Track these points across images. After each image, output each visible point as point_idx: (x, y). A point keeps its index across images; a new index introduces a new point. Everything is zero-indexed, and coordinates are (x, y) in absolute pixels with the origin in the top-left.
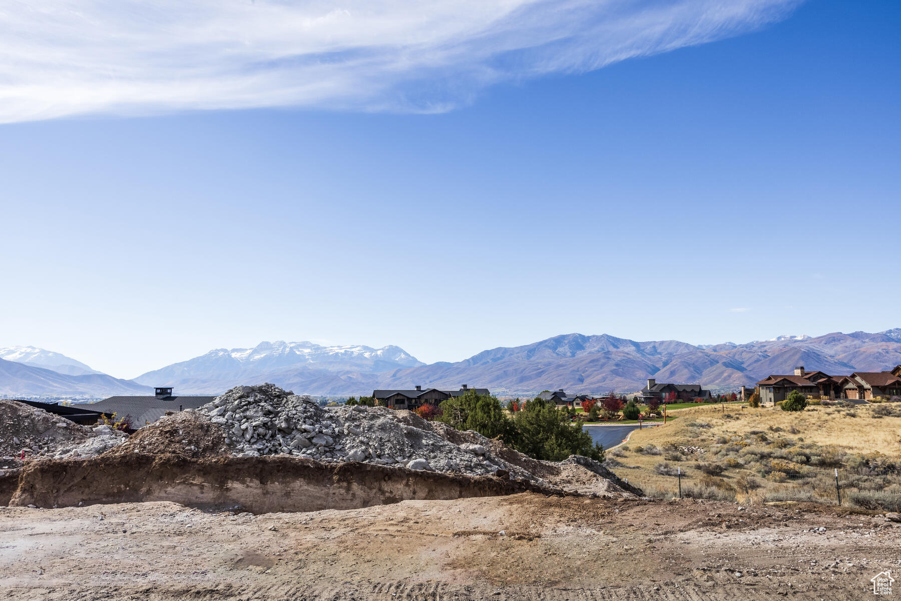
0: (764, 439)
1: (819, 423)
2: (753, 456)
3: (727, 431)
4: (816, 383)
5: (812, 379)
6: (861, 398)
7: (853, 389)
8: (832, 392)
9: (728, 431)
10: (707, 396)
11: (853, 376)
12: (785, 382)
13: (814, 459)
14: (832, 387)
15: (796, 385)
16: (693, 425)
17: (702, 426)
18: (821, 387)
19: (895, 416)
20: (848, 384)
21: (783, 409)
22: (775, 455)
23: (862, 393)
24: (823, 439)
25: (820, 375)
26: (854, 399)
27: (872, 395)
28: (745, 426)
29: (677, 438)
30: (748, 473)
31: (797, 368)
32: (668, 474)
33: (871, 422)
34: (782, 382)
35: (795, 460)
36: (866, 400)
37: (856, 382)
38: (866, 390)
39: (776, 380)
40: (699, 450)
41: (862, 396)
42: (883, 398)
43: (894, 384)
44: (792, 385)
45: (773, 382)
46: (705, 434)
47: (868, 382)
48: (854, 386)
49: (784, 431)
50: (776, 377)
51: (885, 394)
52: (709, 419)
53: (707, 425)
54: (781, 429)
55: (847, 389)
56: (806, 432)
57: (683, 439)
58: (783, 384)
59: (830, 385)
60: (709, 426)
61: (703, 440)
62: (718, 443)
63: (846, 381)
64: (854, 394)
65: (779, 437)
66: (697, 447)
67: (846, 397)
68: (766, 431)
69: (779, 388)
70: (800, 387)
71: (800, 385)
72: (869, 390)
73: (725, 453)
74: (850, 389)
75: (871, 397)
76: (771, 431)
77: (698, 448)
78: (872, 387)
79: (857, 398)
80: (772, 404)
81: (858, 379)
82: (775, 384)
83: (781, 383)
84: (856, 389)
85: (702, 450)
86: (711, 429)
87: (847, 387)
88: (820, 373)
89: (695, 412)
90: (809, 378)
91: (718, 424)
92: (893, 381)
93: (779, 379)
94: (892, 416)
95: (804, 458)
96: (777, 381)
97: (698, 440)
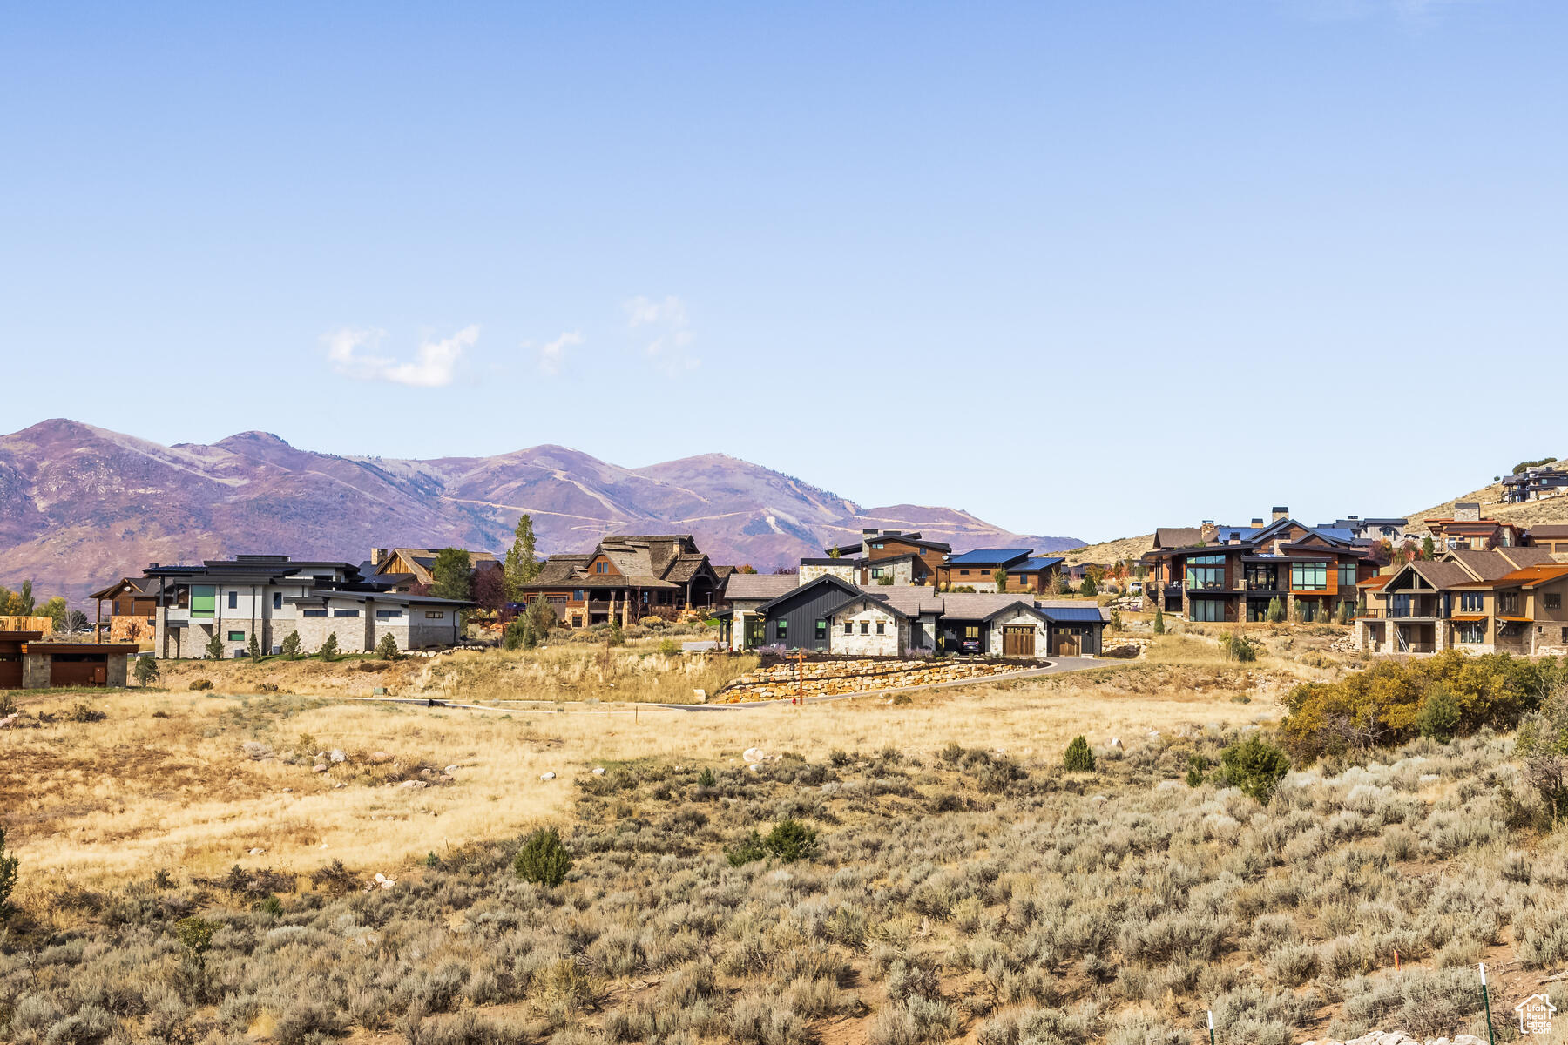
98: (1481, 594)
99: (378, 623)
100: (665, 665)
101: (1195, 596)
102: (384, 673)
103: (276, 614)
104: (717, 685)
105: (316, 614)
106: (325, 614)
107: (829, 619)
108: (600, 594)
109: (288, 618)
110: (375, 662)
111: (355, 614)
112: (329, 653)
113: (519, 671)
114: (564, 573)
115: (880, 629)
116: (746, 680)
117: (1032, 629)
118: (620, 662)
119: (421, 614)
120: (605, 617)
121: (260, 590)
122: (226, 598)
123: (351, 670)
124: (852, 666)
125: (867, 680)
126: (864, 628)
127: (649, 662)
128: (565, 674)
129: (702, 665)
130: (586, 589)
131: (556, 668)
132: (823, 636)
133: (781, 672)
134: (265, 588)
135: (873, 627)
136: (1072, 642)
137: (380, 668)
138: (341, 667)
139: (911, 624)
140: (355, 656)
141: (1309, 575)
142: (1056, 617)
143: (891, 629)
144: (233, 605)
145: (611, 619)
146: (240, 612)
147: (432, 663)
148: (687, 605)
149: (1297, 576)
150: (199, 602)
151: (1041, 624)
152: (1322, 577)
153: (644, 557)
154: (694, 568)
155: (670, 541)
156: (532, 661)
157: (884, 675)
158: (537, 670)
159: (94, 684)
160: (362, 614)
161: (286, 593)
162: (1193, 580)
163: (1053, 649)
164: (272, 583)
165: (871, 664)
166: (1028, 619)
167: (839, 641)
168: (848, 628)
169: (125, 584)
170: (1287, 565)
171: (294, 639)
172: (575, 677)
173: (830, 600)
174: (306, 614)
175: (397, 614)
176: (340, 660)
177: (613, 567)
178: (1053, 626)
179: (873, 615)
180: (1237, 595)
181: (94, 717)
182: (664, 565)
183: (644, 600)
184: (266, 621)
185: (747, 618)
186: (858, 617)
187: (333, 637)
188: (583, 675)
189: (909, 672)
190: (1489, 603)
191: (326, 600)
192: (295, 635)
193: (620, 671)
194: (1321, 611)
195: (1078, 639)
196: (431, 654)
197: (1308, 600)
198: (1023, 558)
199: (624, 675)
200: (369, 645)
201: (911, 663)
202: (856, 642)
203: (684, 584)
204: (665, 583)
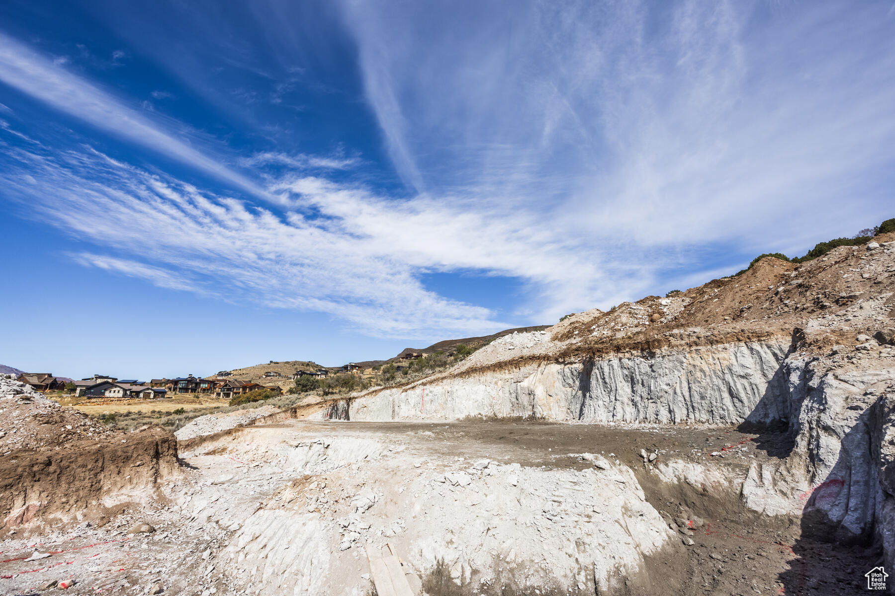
98: (240, 388)
100: (60, 399)
101: (180, 388)
104: (75, 403)
107: (105, 390)
115: (119, 392)
116: (83, 402)
117: (150, 393)
124: (113, 399)
125: (116, 402)
126: (114, 392)
129: (70, 399)
132: (104, 394)
133: (93, 400)
135: (116, 392)
139: (125, 390)
141: (204, 385)
143: (121, 392)
148: (48, 389)
149: (202, 385)
151: (153, 392)
152: (207, 386)
153: (35, 378)
154: (52, 381)
155: (45, 374)
157: (121, 401)
162: (180, 386)
163: (155, 397)
165: (117, 399)
166: (150, 391)
167: (107, 394)
168: (110, 392)
170: (200, 383)
173: (106, 386)
177: (26, 380)
178: (155, 392)
179: (117, 389)
180: (189, 389)
182: (42, 380)
185: (81, 390)
186: (113, 389)
189: (126, 400)
190: (241, 389)
194: (206, 391)
195: (160, 395)
197: (204, 390)
198: (135, 382)
201: (127, 398)
202: (112, 395)
203: (48, 385)
204: (42, 384)
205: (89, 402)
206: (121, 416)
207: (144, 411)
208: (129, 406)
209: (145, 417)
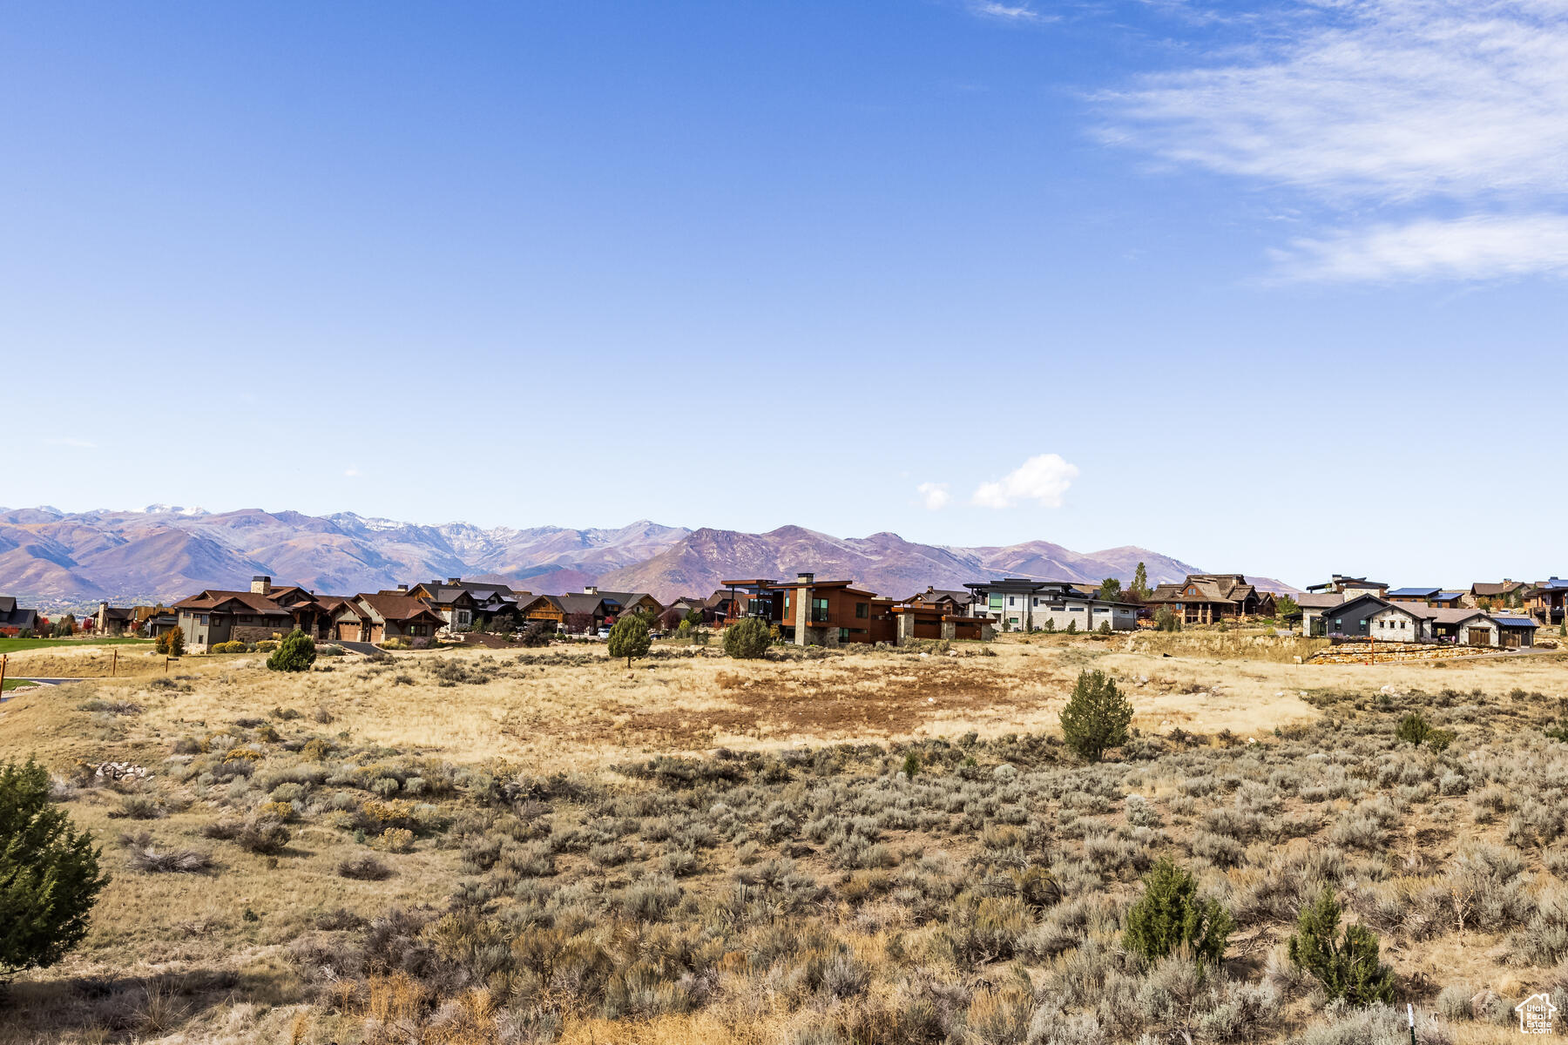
0: (273, 738)
1: (358, 699)
2: (294, 785)
3: (182, 720)
4: (290, 609)
5: (283, 602)
6: (364, 639)
7: (353, 624)
8: (315, 628)
9: (185, 719)
10: (28, 624)
11: (357, 599)
12: (235, 605)
13: (412, 784)
14: (316, 619)
15: (254, 613)
16: (96, 707)
17: (119, 709)
18: (298, 619)
19: (476, 683)
20: (344, 613)
21: (272, 665)
22: (333, 779)
23: (366, 631)
24: (382, 734)
25: (298, 594)
26: (351, 640)
27: (383, 636)
28: (214, 706)
29: (69, 741)
30: (327, 836)
31: (256, 579)
32: (170, 865)
33: (443, 695)
34: (229, 605)
35: (376, 788)
36: (374, 645)
37: (361, 611)
38: (375, 625)
39: (217, 600)
40: (130, 770)
41: (367, 635)
42: (400, 642)
43: (418, 617)
44: (246, 612)
45: (210, 603)
46: (133, 729)
47: (380, 611)
48: (357, 618)
49: (302, 717)
50: (216, 594)
51: (403, 633)
52: (126, 690)
53: (129, 707)
54: (296, 714)
55: (342, 623)
56: (343, 717)
57: (84, 743)
58: (230, 610)
59: (312, 614)
60: (134, 709)
61: (137, 746)
62: (177, 751)
63: (343, 608)
64: (352, 631)
65: (298, 732)
66: (125, 764)
67: (338, 637)
68: (267, 718)
69: (221, 617)
70: (262, 617)
71: (262, 612)
72: (381, 625)
73: (212, 777)
74: (347, 623)
75: (382, 640)
76: (277, 719)
77: (129, 766)
78: (386, 620)
79: (358, 639)
80: (204, 647)
81: (364, 605)
82: (215, 608)
83: (226, 607)
84: (358, 624)
85: (139, 770)
86: (143, 717)
87: (342, 618)
88: (299, 590)
89: (45, 664)
90: (278, 600)
91: (152, 702)
92: (420, 611)
93: (223, 600)
94: (469, 682)
95: (394, 783)
96: (219, 602)
97: (126, 746)
99: (1095, 615)
100: (1271, 643)
102: (1106, 641)
103: (1035, 609)
104: (1307, 654)
105: (1059, 609)
106: (1063, 609)
107: (1368, 620)
108: (1192, 606)
109: (1042, 613)
110: (1100, 636)
111: (1082, 610)
112: (1071, 630)
113: (1184, 642)
114: (1168, 594)
115: (1403, 626)
116: (1325, 652)
117: (1487, 630)
118: (1243, 640)
119: (1118, 610)
120: (1196, 619)
121: (1026, 596)
122: (1008, 600)
123: (1086, 639)
124: (1392, 645)
125: (1402, 655)
126: (1392, 624)
127: (1260, 640)
128: (1212, 646)
129: (1293, 642)
130: (1184, 603)
131: (1205, 642)
132: (1366, 630)
133: (1346, 648)
134: (1029, 594)
135: (1397, 625)
136: (1514, 639)
137: (1103, 639)
138: (1078, 638)
139: (1418, 621)
140: (1083, 632)
142: (1506, 623)
143: (1410, 625)
144: (1012, 603)
145: (1200, 620)
146: (1017, 607)
147: (1132, 637)
148: (1243, 613)
150: (995, 602)
151: (1494, 627)
153: (1214, 586)
154: (1246, 593)
155: (1230, 577)
156: (1190, 638)
157: (1413, 651)
158: (1193, 642)
159: (975, 639)
160: (1086, 610)
161: (1041, 598)
163: (1502, 640)
164: (1034, 593)
165: (1403, 646)
166: (1485, 624)
167: (1375, 631)
168: (1382, 624)
169: (918, 596)
171: (1050, 623)
172: (1218, 647)
173: (1369, 608)
174: (1052, 609)
175: (1107, 610)
176: (1078, 633)
177: (1198, 590)
178: (1501, 627)
179: (1398, 617)
181: (993, 654)
182: (1228, 591)
183: (1218, 609)
184: (1030, 613)
185: (1312, 619)
186: (1389, 617)
187: (1074, 622)
188: (1222, 647)
189: (1428, 651)
191: (1065, 602)
192: (1051, 620)
193: (1243, 645)
195: (1519, 637)
196: (1128, 632)
198: (1436, 593)
199: (1246, 647)
200: (1090, 627)
201: (1428, 646)
202: (1387, 633)
203: (1241, 602)
204: (1229, 601)
205: (1338, 653)
206: (1430, 704)
207: (1489, 690)
208: (1442, 671)
209: (1499, 712)
